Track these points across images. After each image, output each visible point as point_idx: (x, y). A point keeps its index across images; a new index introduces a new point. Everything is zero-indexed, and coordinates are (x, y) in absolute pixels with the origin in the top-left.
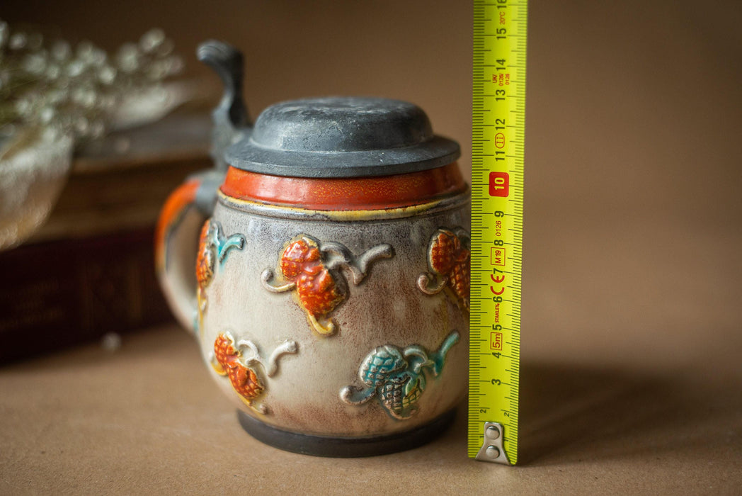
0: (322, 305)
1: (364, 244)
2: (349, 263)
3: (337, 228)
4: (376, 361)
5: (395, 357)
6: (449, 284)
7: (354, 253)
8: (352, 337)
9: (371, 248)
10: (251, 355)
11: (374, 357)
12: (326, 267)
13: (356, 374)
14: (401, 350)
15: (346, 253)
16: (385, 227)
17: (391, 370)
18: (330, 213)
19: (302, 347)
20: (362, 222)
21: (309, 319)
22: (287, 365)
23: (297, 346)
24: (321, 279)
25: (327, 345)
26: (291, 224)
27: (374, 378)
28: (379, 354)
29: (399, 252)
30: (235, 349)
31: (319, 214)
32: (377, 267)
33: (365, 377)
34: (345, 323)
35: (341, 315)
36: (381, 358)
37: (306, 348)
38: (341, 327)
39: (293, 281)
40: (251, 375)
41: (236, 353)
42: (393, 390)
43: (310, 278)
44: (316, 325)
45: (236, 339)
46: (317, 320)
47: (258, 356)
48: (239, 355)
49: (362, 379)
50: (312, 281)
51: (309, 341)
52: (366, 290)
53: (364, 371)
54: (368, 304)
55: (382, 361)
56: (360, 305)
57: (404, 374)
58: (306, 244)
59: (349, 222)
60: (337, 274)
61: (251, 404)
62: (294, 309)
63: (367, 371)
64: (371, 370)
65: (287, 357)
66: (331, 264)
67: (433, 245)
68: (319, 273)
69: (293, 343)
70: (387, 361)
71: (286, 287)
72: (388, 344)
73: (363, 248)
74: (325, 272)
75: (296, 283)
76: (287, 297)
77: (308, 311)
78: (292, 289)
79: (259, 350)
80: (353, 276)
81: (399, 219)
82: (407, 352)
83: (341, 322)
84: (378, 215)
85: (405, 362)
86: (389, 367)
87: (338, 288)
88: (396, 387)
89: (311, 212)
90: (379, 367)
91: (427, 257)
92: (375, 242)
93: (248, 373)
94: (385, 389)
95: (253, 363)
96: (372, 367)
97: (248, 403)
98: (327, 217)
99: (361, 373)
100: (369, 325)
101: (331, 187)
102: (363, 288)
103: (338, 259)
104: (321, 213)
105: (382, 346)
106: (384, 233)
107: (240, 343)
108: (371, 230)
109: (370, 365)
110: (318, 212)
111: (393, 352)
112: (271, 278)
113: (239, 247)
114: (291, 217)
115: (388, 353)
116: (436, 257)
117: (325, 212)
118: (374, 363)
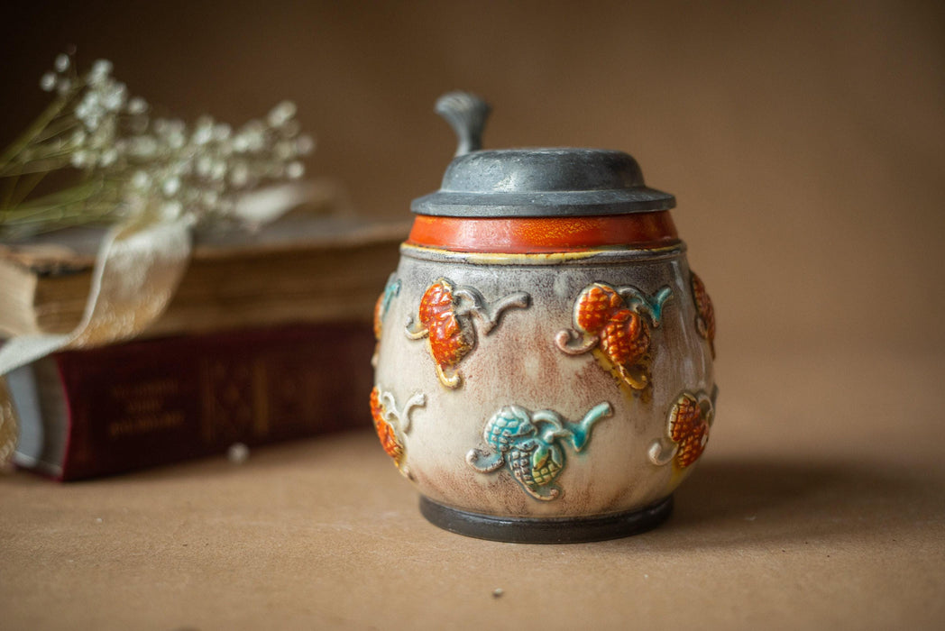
0: (447, 354)
1: (499, 291)
2: (479, 309)
3: (473, 272)
4: (500, 422)
5: (521, 420)
6: (598, 345)
7: (487, 300)
8: (477, 393)
9: (505, 295)
10: (390, 408)
11: (498, 417)
12: (455, 313)
13: (482, 435)
15: (479, 299)
16: (524, 274)
17: (515, 434)
18: (468, 255)
19: (430, 398)
20: (499, 266)
21: (437, 369)
23: (424, 398)
24: (450, 325)
28: (504, 414)
29: (537, 302)
32: (509, 317)
33: (489, 440)
34: (471, 376)
35: (467, 368)
36: (505, 419)
37: (433, 402)
38: (467, 380)
39: (426, 327)
42: (519, 458)
43: (440, 323)
44: (442, 376)
46: (444, 371)
50: (440, 327)
51: (436, 394)
52: (496, 342)
54: (496, 357)
55: (505, 422)
56: (487, 359)
57: (531, 440)
58: (441, 287)
59: (486, 265)
60: (466, 321)
64: (495, 432)
66: (461, 311)
67: (581, 299)
68: (447, 318)
70: (510, 424)
71: (420, 334)
72: (516, 405)
73: (497, 294)
74: (452, 317)
75: (429, 329)
77: (436, 360)
78: (426, 336)
80: (481, 323)
81: (541, 266)
82: (536, 417)
83: (467, 375)
84: (516, 260)
85: (533, 428)
86: (513, 430)
87: (464, 336)
88: (523, 454)
90: (502, 428)
91: (572, 312)
92: (511, 289)
94: (511, 456)
96: (496, 429)
98: (465, 259)
99: (486, 435)
100: (495, 381)
102: (492, 338)
103: (469, 305)
104: (460, 254)
105: (509, 406)
106: (522, 280)
108: (508, 276)
109: (494, 426)
111: (519, 414)
112: (411, 324)
115: (513, 414)
116: (583, 312)
117: (464, 254)
118: (498, 424)
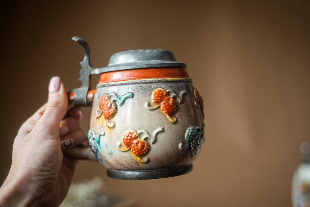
0: (172, 111)
1: (179, 89)
2: (177, 96)
3: (169, 84)
4: (190, 131)
5: (195, 129)
7: (177, 93)
8: (182, 123)
9: (181, 91)
10: (145, 135)
11: (189, 130)
12: (171, 97)
13: (184, 137)
14: (195, 127)
15: (175, 92)
17: (195, 134)
18: (167, 79)
19: (166, 128)
20: (177, 82)
21: (167, 117)
22: (160, 137)
23: (164, 128)
24: (170, 102)
25: (174, 127)
26: (153, 84)
27: (190, 138)
28: (191, 128)
29: (188, 92)
30: (137, 135)
31: (163, 80)
32: (185, 97)
33: (187, 138)
34: (179, 118)
35: (177, 115)
37: (167, 129)
38: (178, 119)
39: (159, 104)
40: (145, 144)
41: (137, 137)
42: (195, 143)
43: (166, 102)
44: (170, 119)
45: (136, 132)
46: (170, 117)
47: (148, 135)
48: (139, 138)
49: (186, 139)
50: (167, 103)
51: (168, 126)
52: (183, 106)
53: (187, 135)
54: (184, 110)
56: (182, 111)
57: (198, 136)
58: (161, 90)
59: (173, 82)
60: (174, 100)
61: (141, 159)
62: (160, 115)
63: (188, 135)
64: (189, 134)
65: (160, 134)
66: (172, 96)
67: (194, 91)
68: (169, 100)
69: (162, 127)
70: (193, 131)
71: (156, 107)
72: (192, 125)
73: (179, 91)
74: (171, 99)
75: (160, 105)
76: (157, 111)
77: (166, 114)
78: (159, 107)
79: (148, 133)
80: (179, 100)
81: (185, 81)
82: (197, 128)
83: (177, 118)
84: (181, 79)
85: (197, 132)
86: (194, 132)
87: (176, 105)
88: (196, 141)
89: (160, 79)
90: (191, 133)
91: (194, 95)
92: (182, 89)
93: (144, 143)
94: (193, 142)
95: (146, 139)
96: (190, 133)
97: (140, 159)
98: (166, 80)
99: (186, 136)
100: (186, 118)
101: (164, 70)
102: (182, 105)
104: (164, 79)
105: (190, 126)
106: (183, 85)
107: (138, 132)
108: (180, 84)
109: (189, 132)
110: (162, 79)
111: (194, 128)
112: (149, 105)
113: (131, 97)
114: (153, 82)
115: (193, 128)
116: (196, 95)
117: (165, 79)
118: (190, 132)
